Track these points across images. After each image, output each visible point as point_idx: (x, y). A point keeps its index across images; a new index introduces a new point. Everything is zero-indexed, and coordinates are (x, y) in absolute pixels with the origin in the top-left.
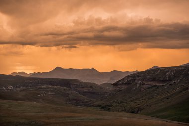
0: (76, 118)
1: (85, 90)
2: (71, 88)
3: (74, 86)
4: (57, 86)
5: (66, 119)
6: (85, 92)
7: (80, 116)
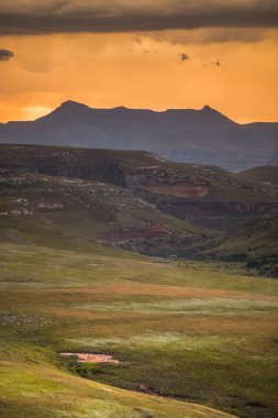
0: (172, 305)
1: (179, 193)
2: (124, 185)
3: (136, 177)
4: (70, 176)
5: (134, 305)
6: (181, 203)
7: (187, 298)
